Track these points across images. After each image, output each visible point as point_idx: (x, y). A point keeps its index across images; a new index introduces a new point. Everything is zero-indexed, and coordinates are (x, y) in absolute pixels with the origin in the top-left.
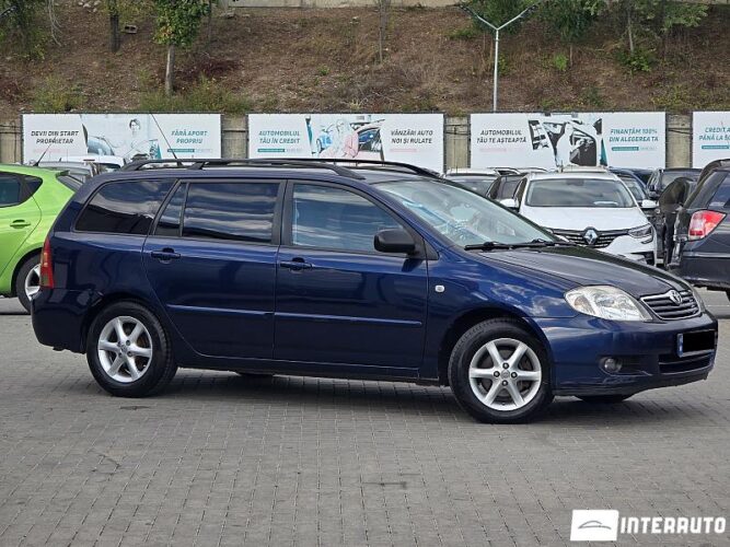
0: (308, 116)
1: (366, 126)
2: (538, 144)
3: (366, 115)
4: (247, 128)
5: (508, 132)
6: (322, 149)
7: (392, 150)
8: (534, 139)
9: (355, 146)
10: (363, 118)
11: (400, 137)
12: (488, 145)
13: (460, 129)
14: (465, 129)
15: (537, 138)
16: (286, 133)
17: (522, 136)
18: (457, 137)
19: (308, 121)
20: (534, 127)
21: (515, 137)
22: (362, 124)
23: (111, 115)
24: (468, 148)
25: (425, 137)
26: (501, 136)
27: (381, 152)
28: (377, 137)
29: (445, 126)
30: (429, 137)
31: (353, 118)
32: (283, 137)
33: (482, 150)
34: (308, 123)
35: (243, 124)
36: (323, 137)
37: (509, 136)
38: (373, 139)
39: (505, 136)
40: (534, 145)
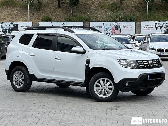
0: (103, 22)
1: (117, 25)
2: (157, 29)
3: (117, 22)
4: (90, 25)
5: (150, 26)
6: (107, 30)
7: (123, 30)
8: (156, 27)
9: (114, 29)
10: (116, 23)
11: (125, 27)
12: (145, 29)
13: (139, 25)
14: (140, 25)
15: (157, 27)
16: (98, 26)
17: (153, 27)
18: (138, 27)
19: (103, 23)
20: (156, 25)
21: (152, 27)
22: (116, 24)
23: (58, 22)
24: (141, 29)
25: (131, 27)
26: (148, 27)
27: (120, 30)
28: (120, 27)
29: (135, 25)
30: (132, 27)
31: (114, 23)
32: (98, 27)
33: (144, 30)
34: (103, 24)
35: (88, 24)
36: (107, 27)
37: (150, 27)
38: (119, 27)
39: (149, 27)
40: (156, 29)
